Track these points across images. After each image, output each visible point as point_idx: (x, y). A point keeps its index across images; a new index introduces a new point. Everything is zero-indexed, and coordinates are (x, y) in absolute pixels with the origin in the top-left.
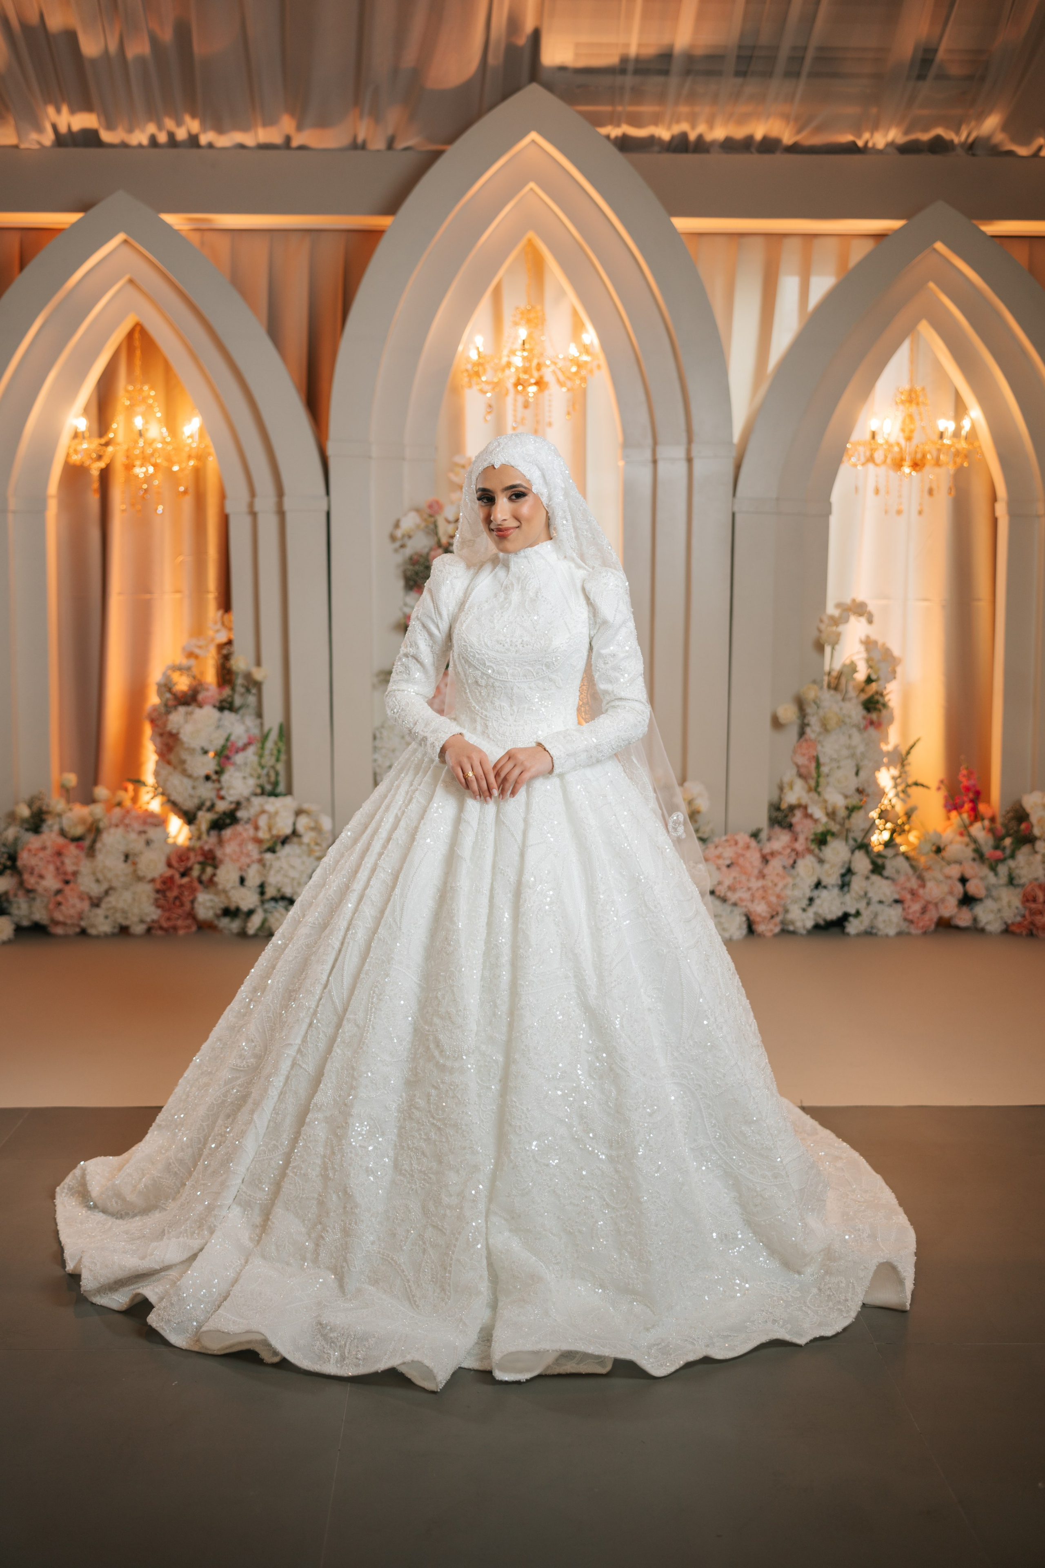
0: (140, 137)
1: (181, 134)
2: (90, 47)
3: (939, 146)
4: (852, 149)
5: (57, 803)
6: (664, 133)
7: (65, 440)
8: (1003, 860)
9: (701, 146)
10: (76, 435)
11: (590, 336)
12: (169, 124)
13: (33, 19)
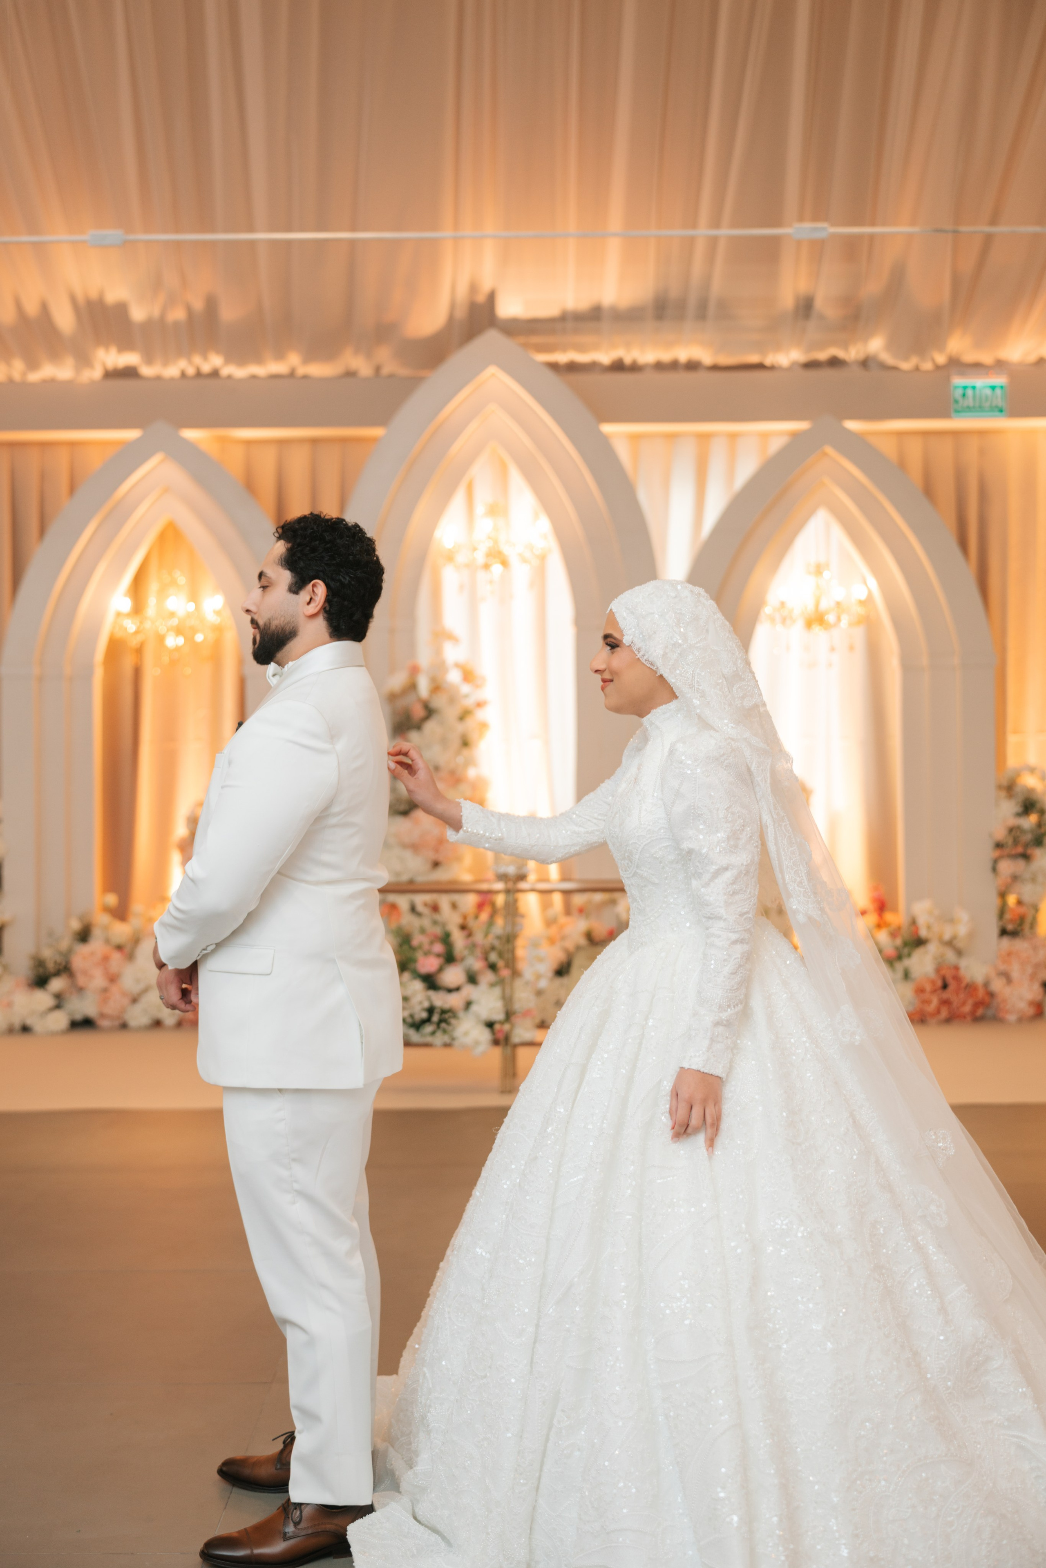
0: (172, 371)
1: (206, 368)
2: (138, 314)
3: (835, 362)
4: (760, 366)
5: (101, 919)
6: (605, 357)
7: (110, 618)
8: (899, 957)
9: (636, 368)
10: (119, 614)
11: (544, 524)
12: (197, 360)
13: (94, 294)
